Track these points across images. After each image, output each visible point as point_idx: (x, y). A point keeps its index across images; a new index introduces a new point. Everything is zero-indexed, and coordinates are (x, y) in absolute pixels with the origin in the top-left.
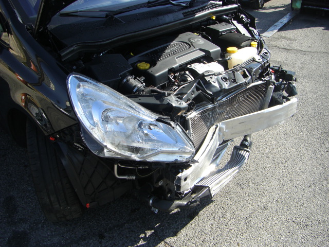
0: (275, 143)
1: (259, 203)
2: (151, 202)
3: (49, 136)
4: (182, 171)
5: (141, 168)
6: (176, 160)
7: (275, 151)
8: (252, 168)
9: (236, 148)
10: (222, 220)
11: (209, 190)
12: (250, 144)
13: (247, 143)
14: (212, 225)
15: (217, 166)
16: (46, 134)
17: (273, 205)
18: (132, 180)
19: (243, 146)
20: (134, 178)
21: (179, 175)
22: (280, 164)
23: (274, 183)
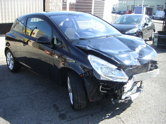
0: (151, 90)
1: (148, 107)
2: (112, 99)
3: (80, 75)
4: (124, 85)
5: (108, 89)
6: (123, 81)
7: (152, 92)
8: (143, 97)
9: (138, 88)
10: (135, 111)
11: (131, 98)
12: (143, 87)
13: (141, 87)
14: (132, 112)
15: (132, 93)
16: (79, 74)
17: (153, 107)
18: (105, 93)
19: (140, 87)
20: (106, 92)
21: (124, 86)
22: (154, 96)
23: (152, 101)
